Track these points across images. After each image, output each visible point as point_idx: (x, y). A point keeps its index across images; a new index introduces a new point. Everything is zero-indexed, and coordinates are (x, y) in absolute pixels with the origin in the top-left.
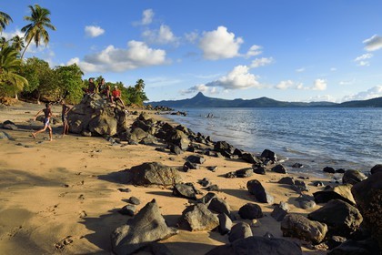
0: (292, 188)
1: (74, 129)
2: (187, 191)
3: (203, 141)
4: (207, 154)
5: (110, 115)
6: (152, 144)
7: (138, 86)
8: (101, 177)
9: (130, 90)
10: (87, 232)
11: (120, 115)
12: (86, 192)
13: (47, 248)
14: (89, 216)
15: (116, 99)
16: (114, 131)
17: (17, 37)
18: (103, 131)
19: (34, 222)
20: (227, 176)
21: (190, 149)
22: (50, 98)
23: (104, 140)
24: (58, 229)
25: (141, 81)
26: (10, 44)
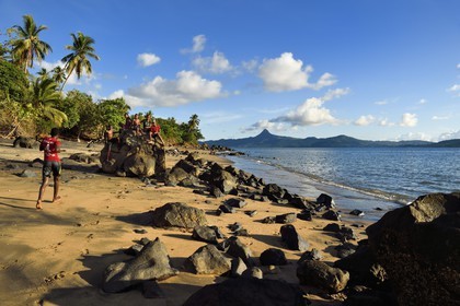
0: (336, 236)
1: (106, 169)
2: (208, 235)
3: (254, 184)
4: (252, 198)
5: (148, 153)
6: (192, 186)
7: (191, 123)
8: (120, 218)
9: (183, 127)
10: (82, 268)
11: (159, 154)
12: (97, 232)
13: (35, 281)
14: (91, 254)
15: (155, 136)
16: (151, 171)
17: (59, 68)
18: (139, 171)
19: (31, 257)
20: (264, 221)
21: (234, 192)
22: (92, 135)
23: (139, 181)
24: (53, 264)
25: (195, 116)
26: (51, 75)
